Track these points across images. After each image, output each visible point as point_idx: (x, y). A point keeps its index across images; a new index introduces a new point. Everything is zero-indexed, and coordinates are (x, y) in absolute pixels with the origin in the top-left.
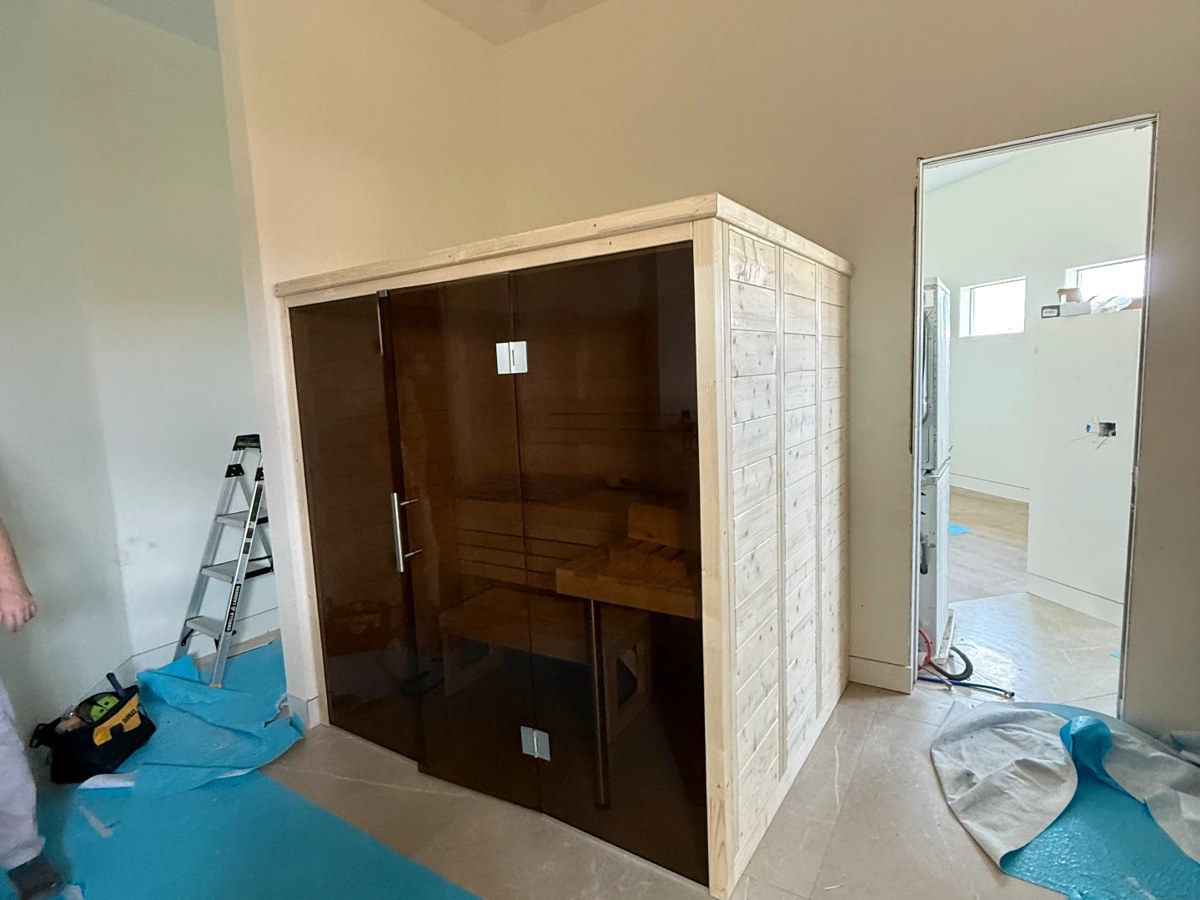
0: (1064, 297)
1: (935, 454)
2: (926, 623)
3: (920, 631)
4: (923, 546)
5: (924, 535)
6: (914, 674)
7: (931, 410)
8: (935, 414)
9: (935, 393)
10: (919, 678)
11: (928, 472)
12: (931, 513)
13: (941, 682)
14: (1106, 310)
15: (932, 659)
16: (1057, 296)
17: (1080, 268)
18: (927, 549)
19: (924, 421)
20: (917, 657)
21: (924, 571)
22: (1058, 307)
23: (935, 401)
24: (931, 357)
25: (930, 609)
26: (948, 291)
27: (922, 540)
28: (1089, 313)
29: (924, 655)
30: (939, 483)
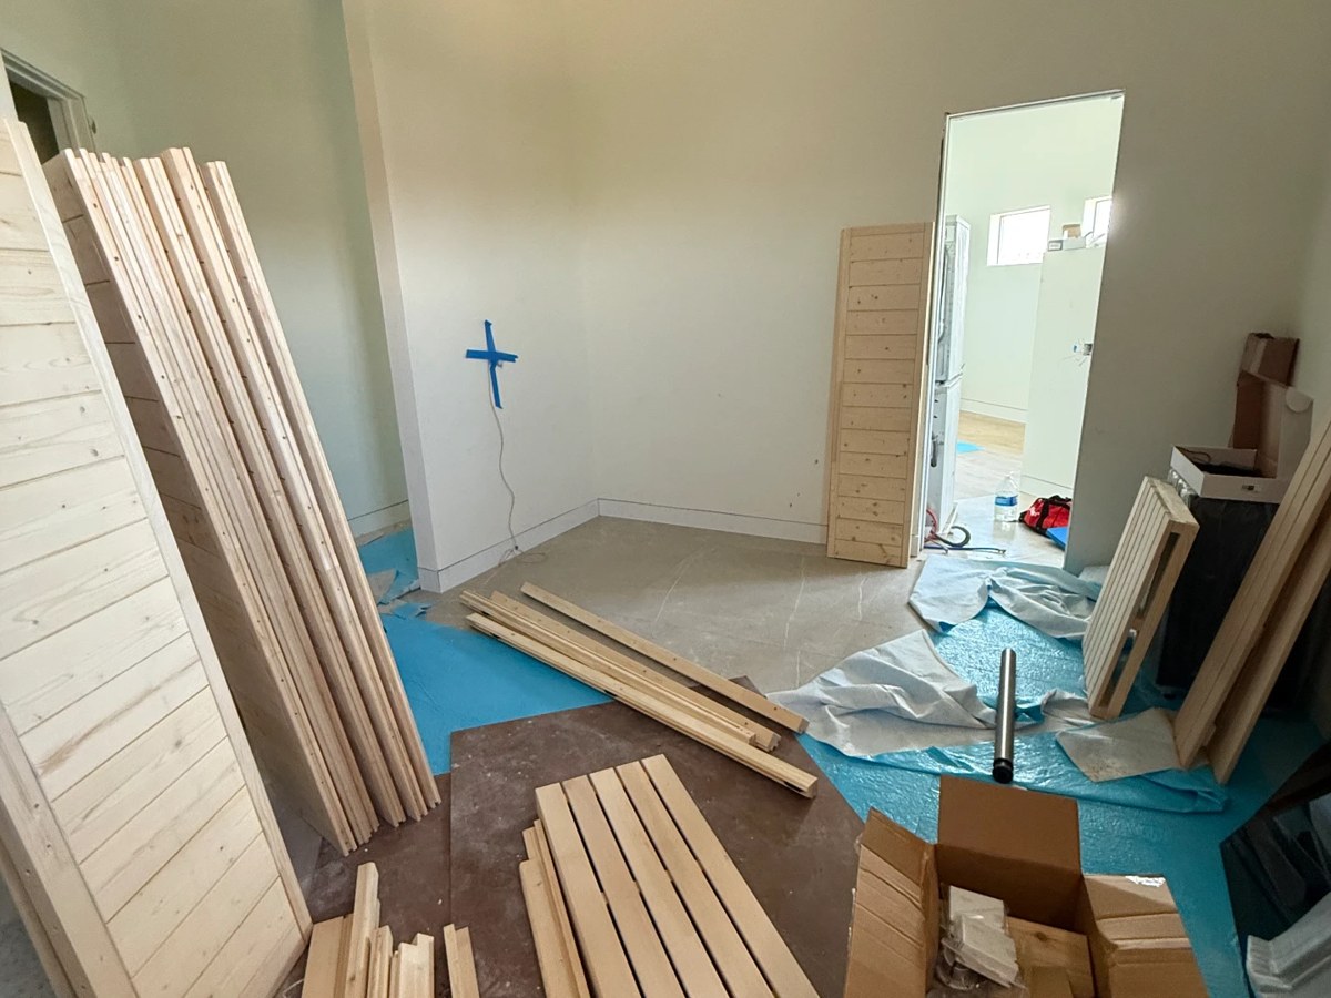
0: (1066, 232)
1: (948, 368)
2: (933, 507)
3: (928, 511)
4: (934, 444)
5: (936, 434)
6: (921, 543)
7: (947, 331)
8: (950, 334)
9: (950, 316)
10: (925, 547)
11: (942, 382)
12: (940, 417)
13: (942, 548)
14: (1096, 245)
15: (939, 533)
16: (1061, 229)
17: (1100, 199)
18: (937, 447)
19: (939, 341)
20: (925, 531)
21: (933, 464)
22: (1061, 241)
23: (950, 323)
24: (949, 285)
25: (936, 495)
26: (969, 226)
27: (933, 438)
28: (1084, 247)
29: (930, 528)
30: (949, 392)
